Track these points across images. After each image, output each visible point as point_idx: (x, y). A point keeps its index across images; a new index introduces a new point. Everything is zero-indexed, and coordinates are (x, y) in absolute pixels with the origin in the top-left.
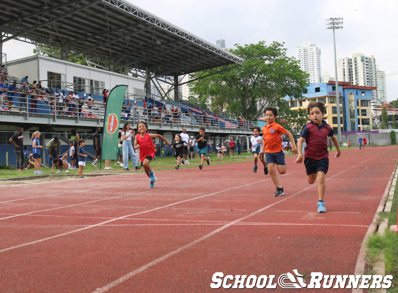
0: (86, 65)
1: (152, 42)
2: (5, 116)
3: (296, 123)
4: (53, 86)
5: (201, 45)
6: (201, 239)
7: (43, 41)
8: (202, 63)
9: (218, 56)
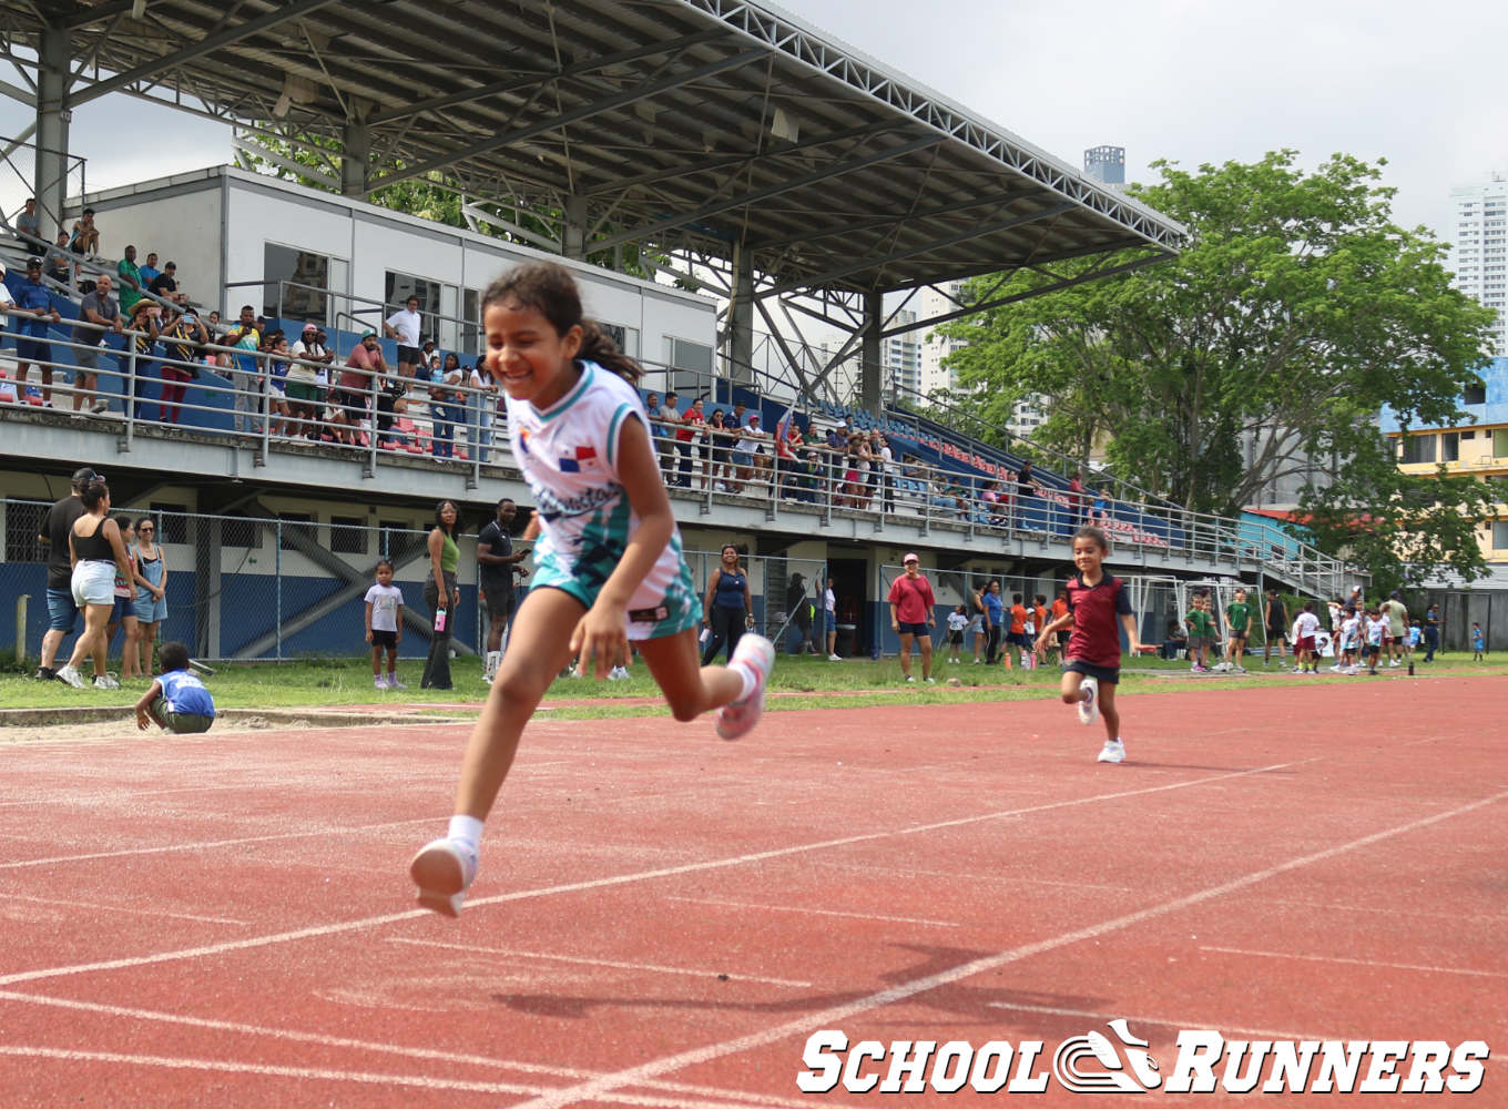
1: (762, 128)
3: (1421, 535)
4: (287, 311)
5: (985, 153)
7: (259, 106)
8: (991, 238)
9: (1065, 209)
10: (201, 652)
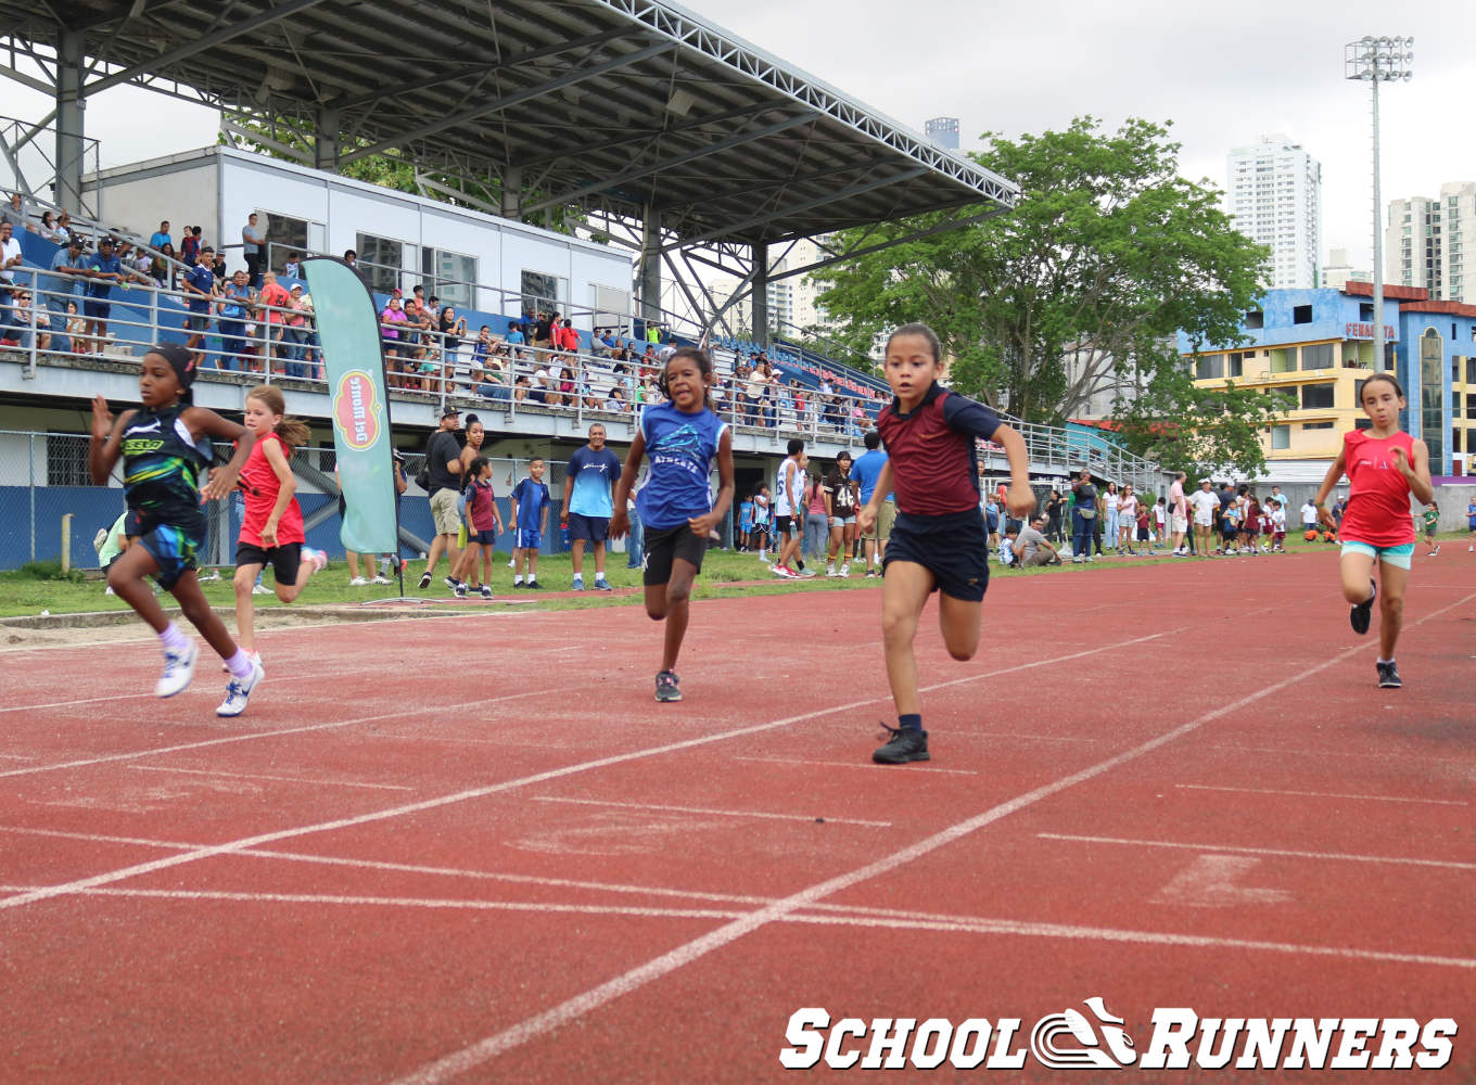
0: (415, 191)
1: (660, 104)
3: (1212, 439)
8: (859, 197)
9: (920, 173)
10: (214, 559)
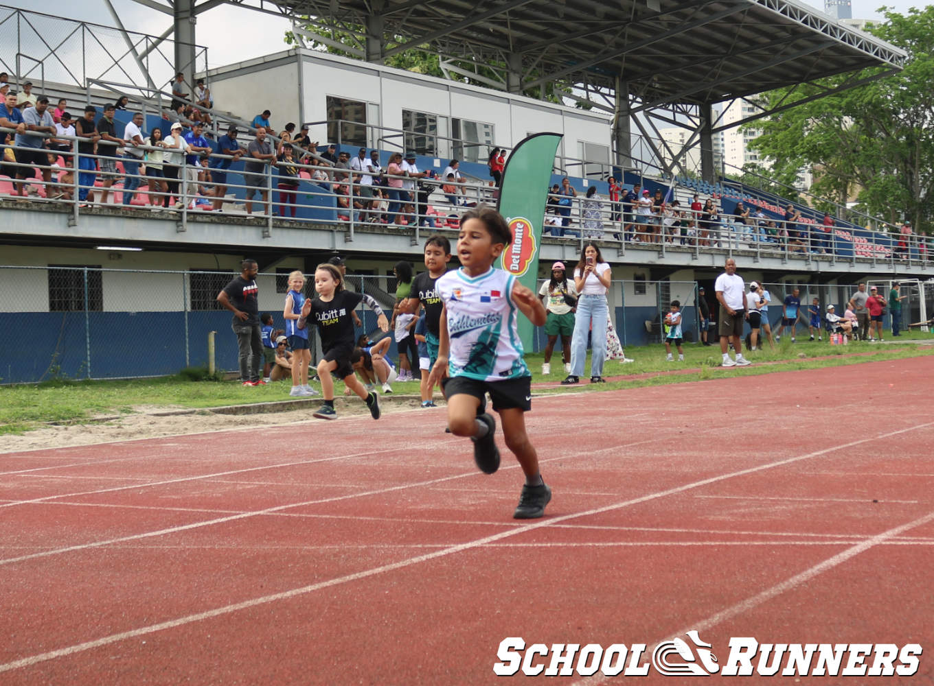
0: (440, 75)
1: (634, 4)
2: (206, 228)
4: (345, 139)
5: (778, 12)
6: (783, 586)
7: (313, 7)
8: (783, 66)
9: (830, 45)
